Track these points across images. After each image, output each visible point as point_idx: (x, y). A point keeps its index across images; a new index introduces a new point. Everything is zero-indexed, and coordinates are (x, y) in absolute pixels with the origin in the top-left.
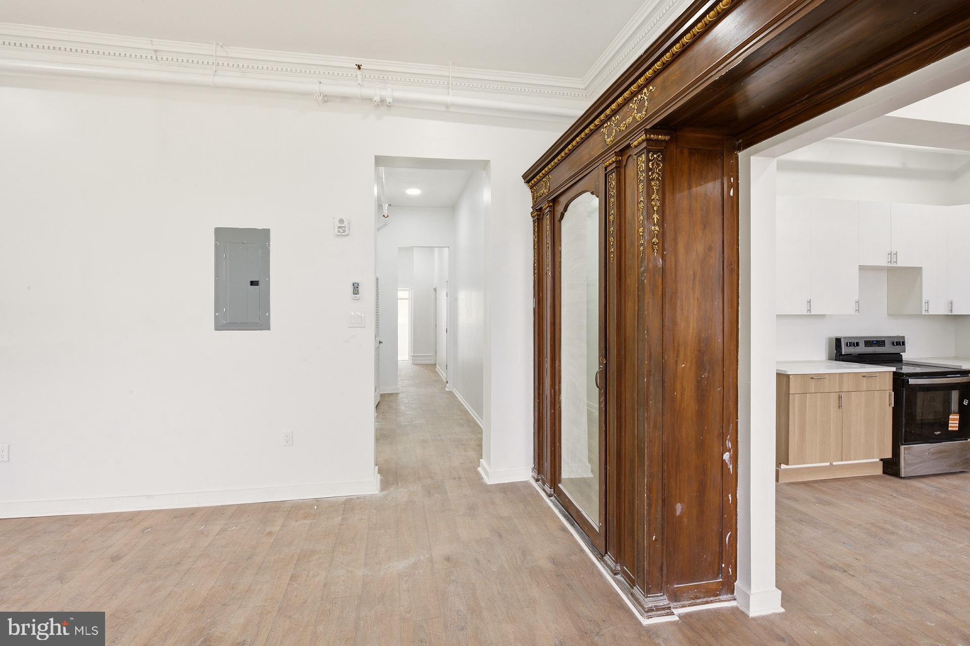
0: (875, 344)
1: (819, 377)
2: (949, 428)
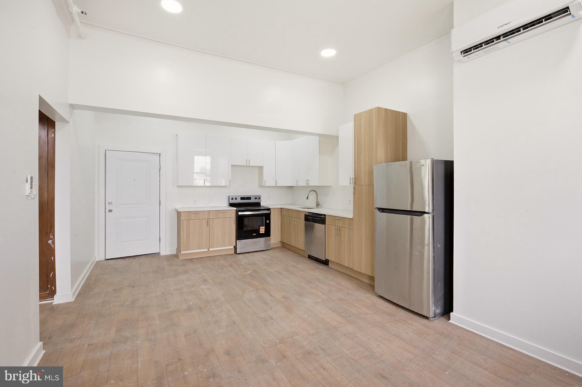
0: (246, 198)
1: (197, 213)
2: (260, 233)
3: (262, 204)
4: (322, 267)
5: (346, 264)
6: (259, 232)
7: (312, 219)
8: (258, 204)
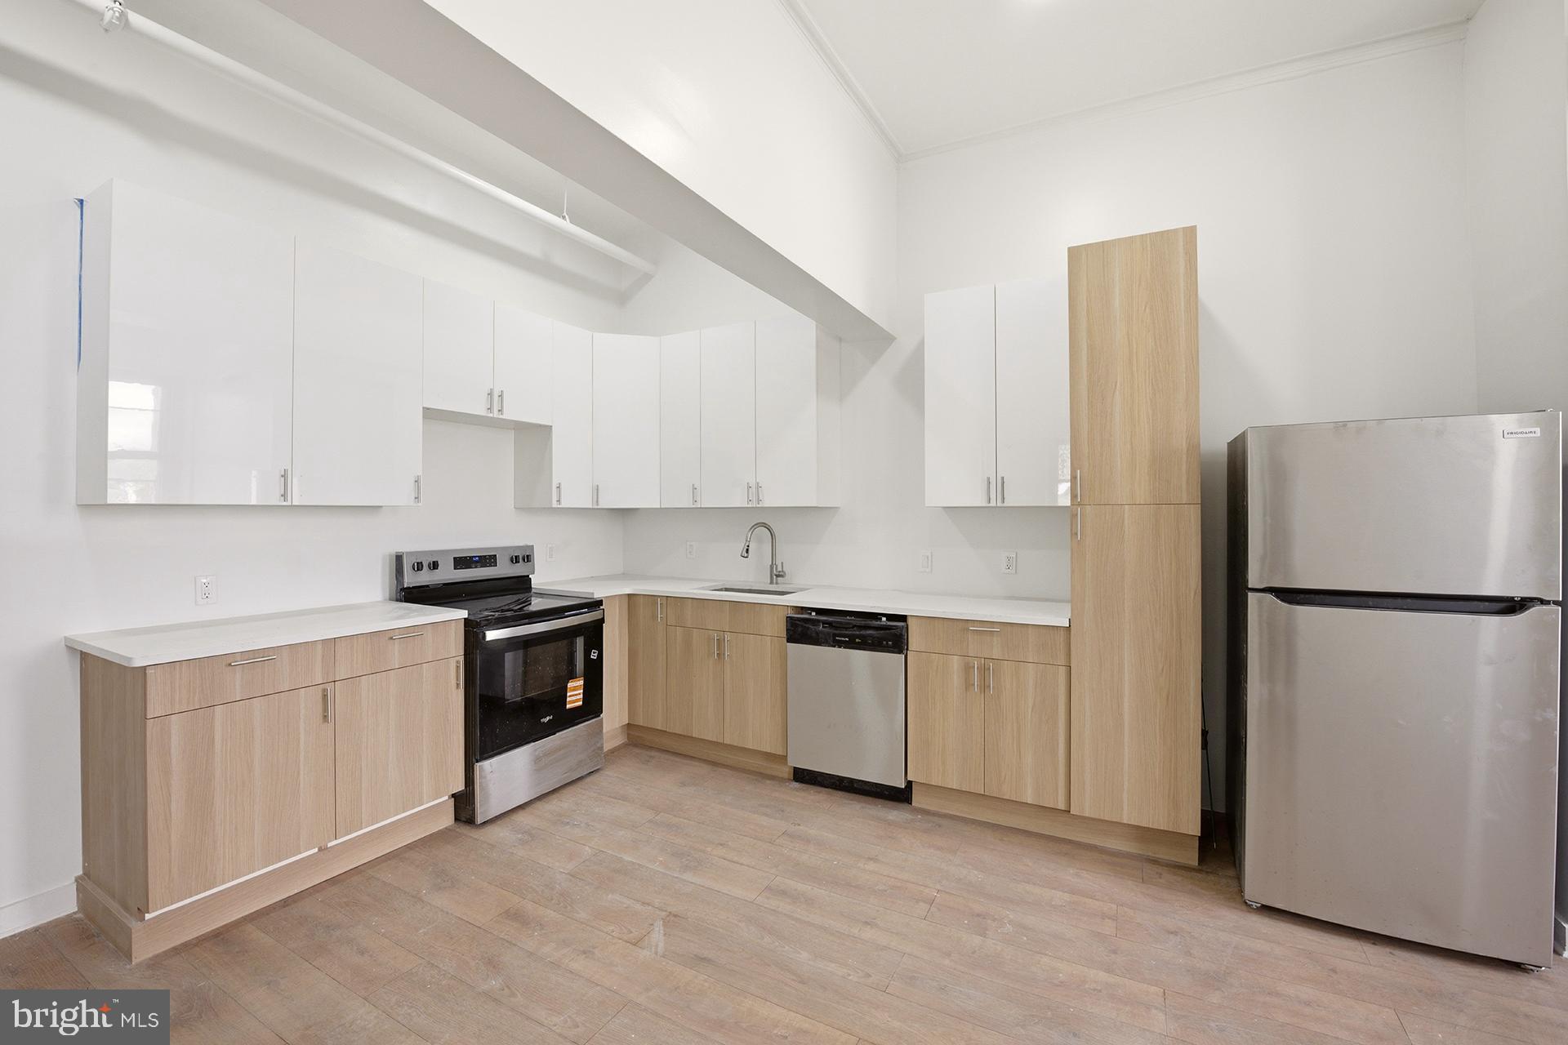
0: (477, 562)
1: (259, 659)
2: (568, 706)
3: (537, 581)
4: (895, 814)
5: (1030, 791)
6: (565, 704)
7: (835, 635)
8: (522, 584)
